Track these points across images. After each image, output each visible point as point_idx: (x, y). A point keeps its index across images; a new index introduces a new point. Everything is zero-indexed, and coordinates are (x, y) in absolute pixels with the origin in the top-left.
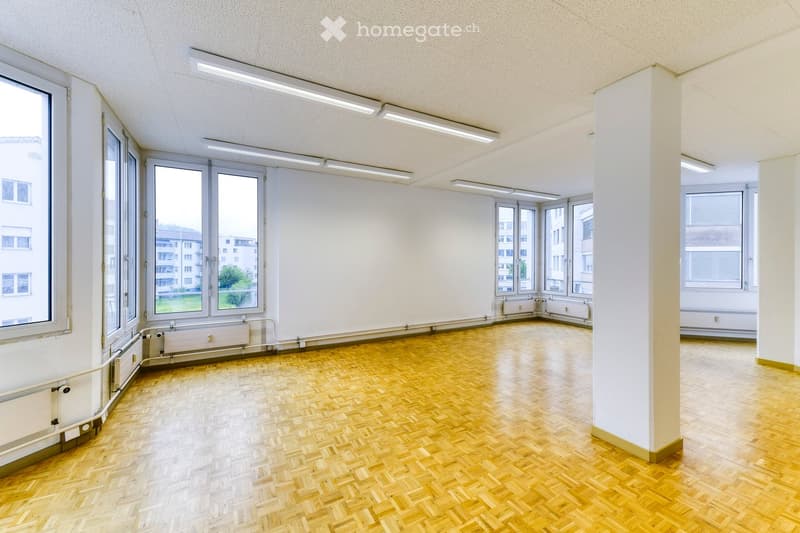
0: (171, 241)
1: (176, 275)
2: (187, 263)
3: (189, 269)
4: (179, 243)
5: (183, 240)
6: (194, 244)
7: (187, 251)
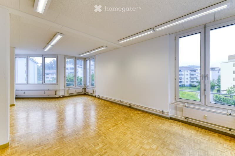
0: (182, 71)
1: (183, 80)
2: (186, 77)
3: (187, 79)
4: (184, 71)
5: (185, 70)
6: (189, 71)
7: (186, 73)
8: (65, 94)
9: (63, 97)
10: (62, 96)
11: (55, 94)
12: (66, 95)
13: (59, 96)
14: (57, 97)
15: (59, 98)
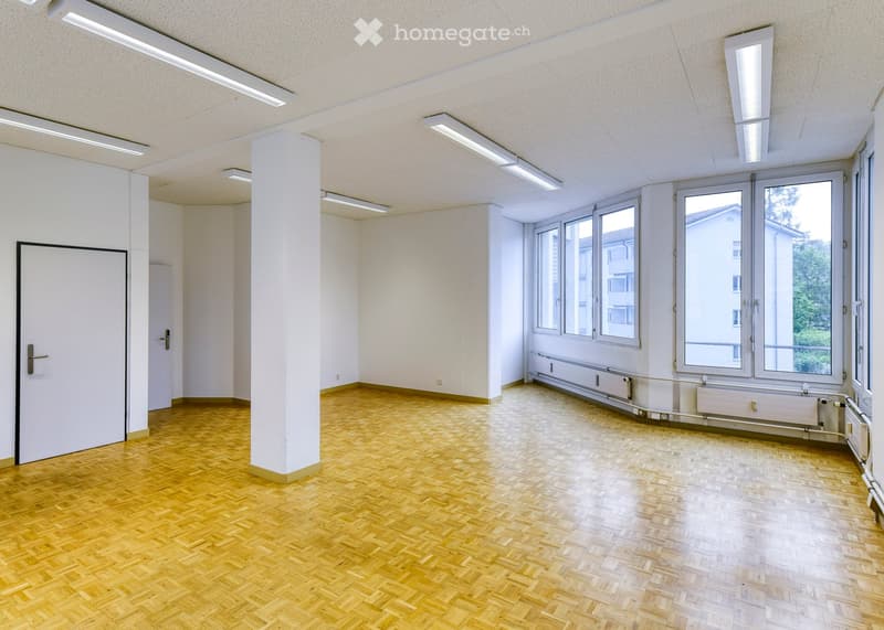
8: (677, 407)
9: (666, 424)
10: (656, 417)
11: (630, 398)
12: (686, 416)
13: (645, 412)
14: (636, 412)
15: (643, 420)
